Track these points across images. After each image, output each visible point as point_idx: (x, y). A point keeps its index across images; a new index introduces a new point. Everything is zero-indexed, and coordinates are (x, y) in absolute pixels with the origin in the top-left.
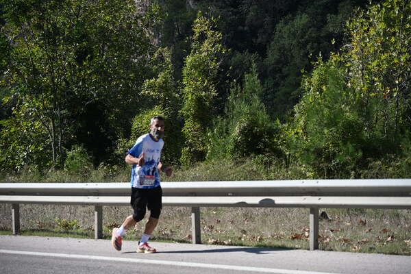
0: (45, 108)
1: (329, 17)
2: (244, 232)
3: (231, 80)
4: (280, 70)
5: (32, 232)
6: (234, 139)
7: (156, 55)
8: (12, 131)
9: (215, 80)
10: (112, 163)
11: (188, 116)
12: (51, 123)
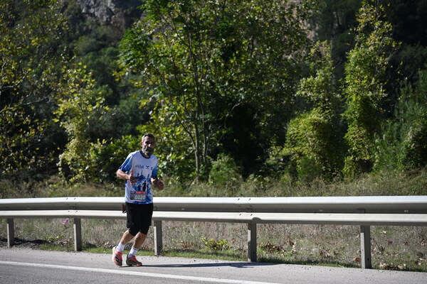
0: (187, 112)
2: (421, 255)
3: (402, 79)
5: (177, 252)
6: (406, 146)
7: (313, 51)
9: (382, 79)
10: (264, 175)
11: (352, 120)
12: (194, 129)
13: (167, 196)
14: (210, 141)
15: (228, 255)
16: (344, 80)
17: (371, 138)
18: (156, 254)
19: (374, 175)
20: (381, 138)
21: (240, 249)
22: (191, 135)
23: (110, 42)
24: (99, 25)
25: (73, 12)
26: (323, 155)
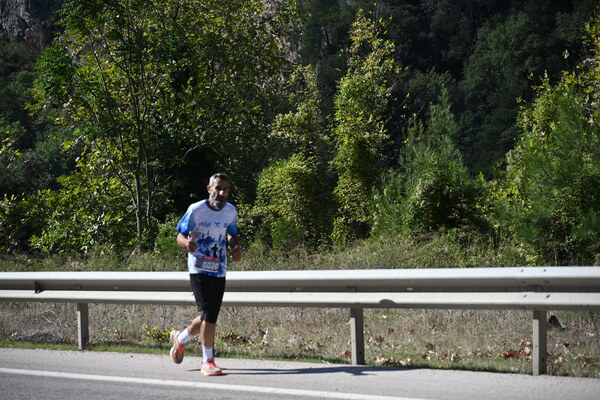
0: (126, 158)
1: (559, 17)
2: (431, 347)
3: (408, 114)
4: (484, 99)
5: (108, 345)
6: (414, 204)
7: (293, 77)
8: (75, 193)
9: (384, 114)
11: (343, 170)
12: (135, 181)
13: (97, 270)
14: (157, 197)
16: (333, 116)
17: (369, 194)
18: (80, 348)
20: (381, 192)
21: (193, 341)
22: (130, 189)
23: (23, 65)
24: (8, 41)
26: (305, 216)
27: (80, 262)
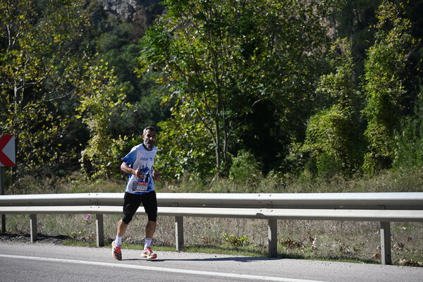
0: (208, 108)
3: (421, 74)
5: (198, 248)
7: (333, 48)
8: (171, 134)
10: (284, 171)
12: (215, 126)
13: (188, 192)
14: (231, 137)
15: (249, 251)
16: (364, 76)
17: (391, 135)
18: (177, 249)
19: (393, 172)
20: (401, 134)
21: (260, 245)
22: (211, 132)
23: (131, 39)
24: (121, 22)
25: (95, 9)
26: (343, 152)
27: (175, 186)
